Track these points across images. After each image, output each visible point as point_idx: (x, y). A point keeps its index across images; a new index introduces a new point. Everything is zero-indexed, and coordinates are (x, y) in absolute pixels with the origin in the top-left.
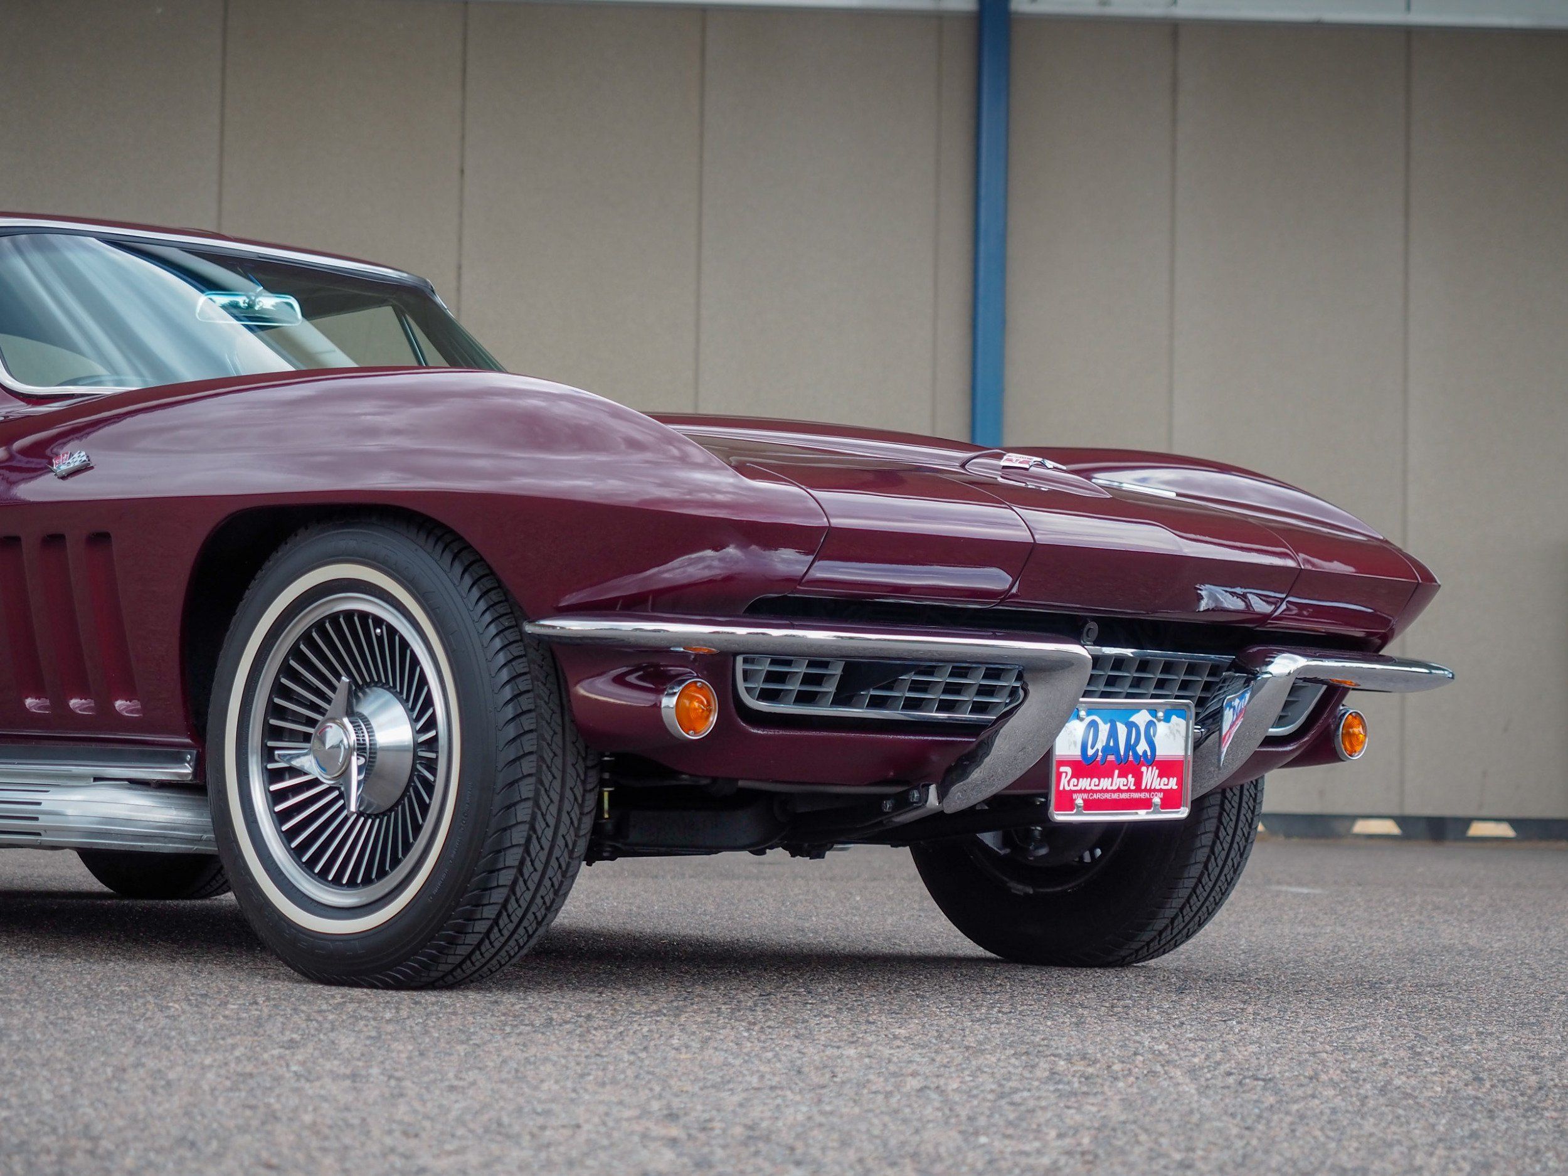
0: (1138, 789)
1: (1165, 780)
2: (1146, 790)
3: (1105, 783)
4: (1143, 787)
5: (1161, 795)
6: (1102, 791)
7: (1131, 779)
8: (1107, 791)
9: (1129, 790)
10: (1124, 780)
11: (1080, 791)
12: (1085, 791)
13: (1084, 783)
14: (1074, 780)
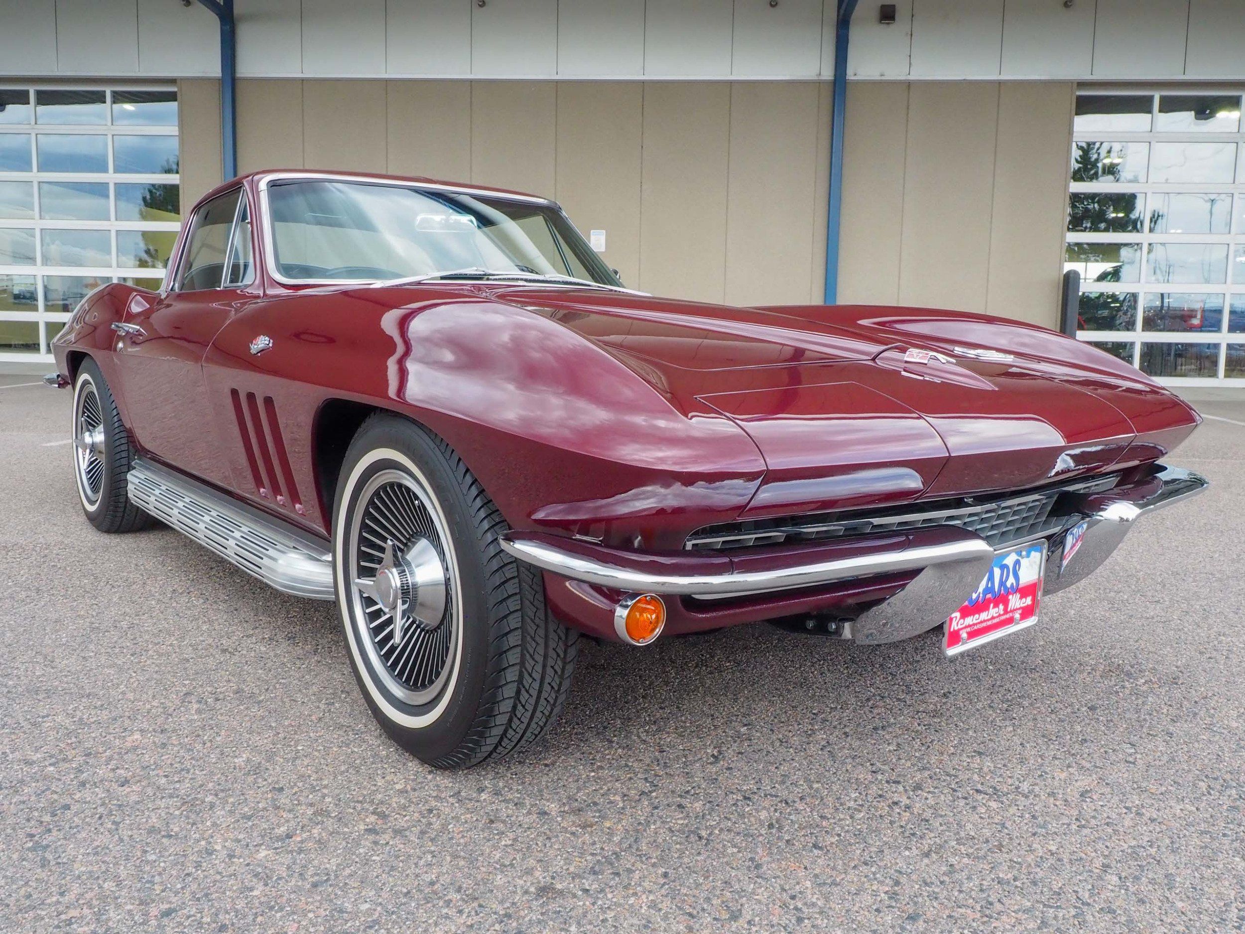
0: (1006, 611)
1: (1024, 600)
2: (1011, 611)
3: (984, 616)
4: (1009, 609)
5: (1020, 611)
6: (981, 622)
7: (1001, 607)
8: (985, 621)
9: (1000, 615)
10: (996, 609)
11: (966, 627)
12: (970, 626)
13: (969, 620)
14: (962, 621)
